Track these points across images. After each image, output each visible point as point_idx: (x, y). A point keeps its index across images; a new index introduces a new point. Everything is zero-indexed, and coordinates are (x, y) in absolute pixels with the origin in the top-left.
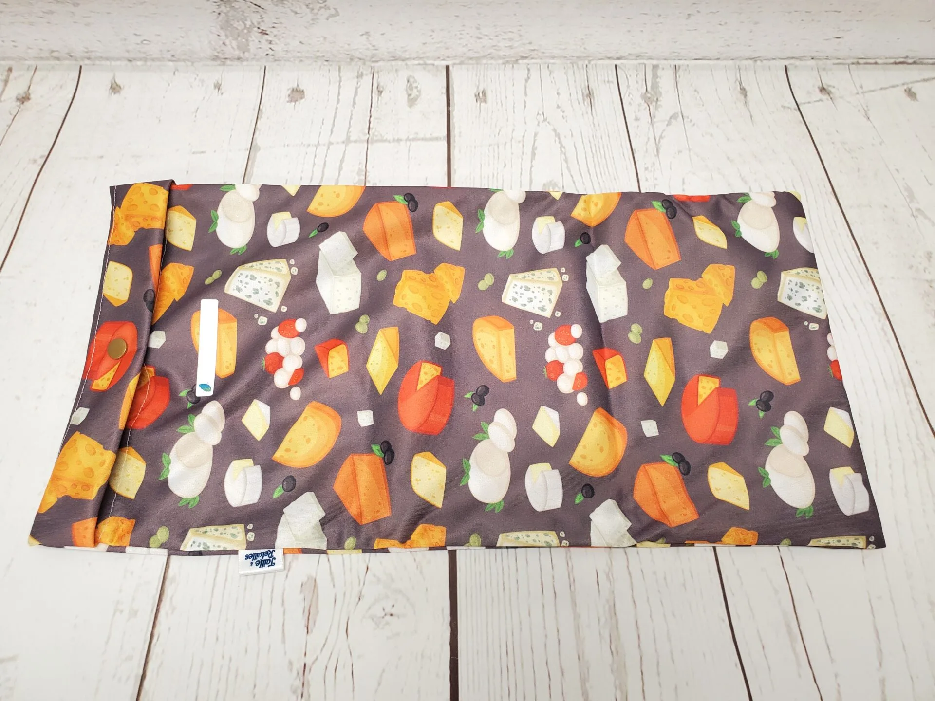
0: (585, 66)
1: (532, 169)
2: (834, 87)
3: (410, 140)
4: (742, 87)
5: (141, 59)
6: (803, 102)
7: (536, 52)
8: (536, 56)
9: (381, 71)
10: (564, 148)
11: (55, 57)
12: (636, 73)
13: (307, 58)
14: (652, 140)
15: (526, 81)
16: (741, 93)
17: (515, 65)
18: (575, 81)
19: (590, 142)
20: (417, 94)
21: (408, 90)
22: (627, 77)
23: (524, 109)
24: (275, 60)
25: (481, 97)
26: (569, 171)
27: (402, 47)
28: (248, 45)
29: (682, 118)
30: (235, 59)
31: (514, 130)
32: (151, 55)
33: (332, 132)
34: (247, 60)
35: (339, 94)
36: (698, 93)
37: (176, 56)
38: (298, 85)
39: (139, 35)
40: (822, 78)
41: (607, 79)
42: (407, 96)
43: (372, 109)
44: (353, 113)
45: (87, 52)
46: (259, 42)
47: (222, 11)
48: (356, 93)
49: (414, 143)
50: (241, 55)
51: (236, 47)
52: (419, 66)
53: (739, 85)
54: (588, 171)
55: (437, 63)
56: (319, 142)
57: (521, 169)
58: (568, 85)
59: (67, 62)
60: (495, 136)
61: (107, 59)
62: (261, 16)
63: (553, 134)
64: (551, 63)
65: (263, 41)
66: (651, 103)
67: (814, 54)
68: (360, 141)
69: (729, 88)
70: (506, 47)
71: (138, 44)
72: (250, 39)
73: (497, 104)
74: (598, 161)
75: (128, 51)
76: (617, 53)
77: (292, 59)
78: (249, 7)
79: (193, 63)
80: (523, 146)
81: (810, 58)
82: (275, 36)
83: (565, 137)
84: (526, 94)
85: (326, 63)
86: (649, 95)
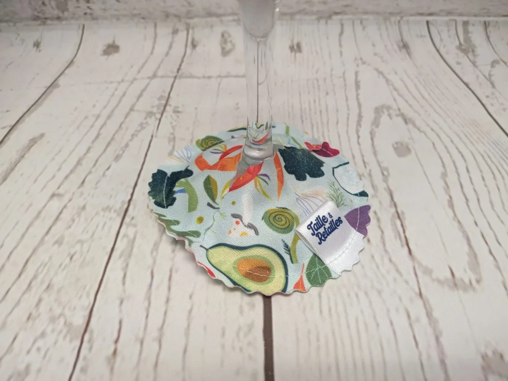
1: (359, 96)
3: (221, 77)
8: (349, 12)
9: (196, 27)
10: (390, 81)
13: (124, 16)
14: (482, 77)
15: (340, 36)
17: (328, 20)
18: (389, 36)
19: (416, 77)
20: (231, 47)
21: (223, 43)
22: (439, 32)
23: (341, 56)
24: (94, 19)
25: (296, 48)
26: (402, 98)
29: (504, 64)
30: (54, 18)
31: (332, 70)
33: (139, 72)
38: (114, 41)
41: (419, 34)
42: (221, 49)
43: (185, 58)
44: (164, 60)
48: (170, 47)
49: (225, 80)
50: (61, 15)
52: (234, 21)
54: (424, 98)
56: (122, 80)
57: (347, 97)
58: (382, 39)
60: (313, 74)
63: (375, 73)
64: (363, 19)
66: (468, 53)
68: (168, 77)
73: (312, 53)
76: (428, 10)
79: (15, 23)
80: (345, 80)
83: (389, 74)
84: (340, 45)
86: (464, 48)
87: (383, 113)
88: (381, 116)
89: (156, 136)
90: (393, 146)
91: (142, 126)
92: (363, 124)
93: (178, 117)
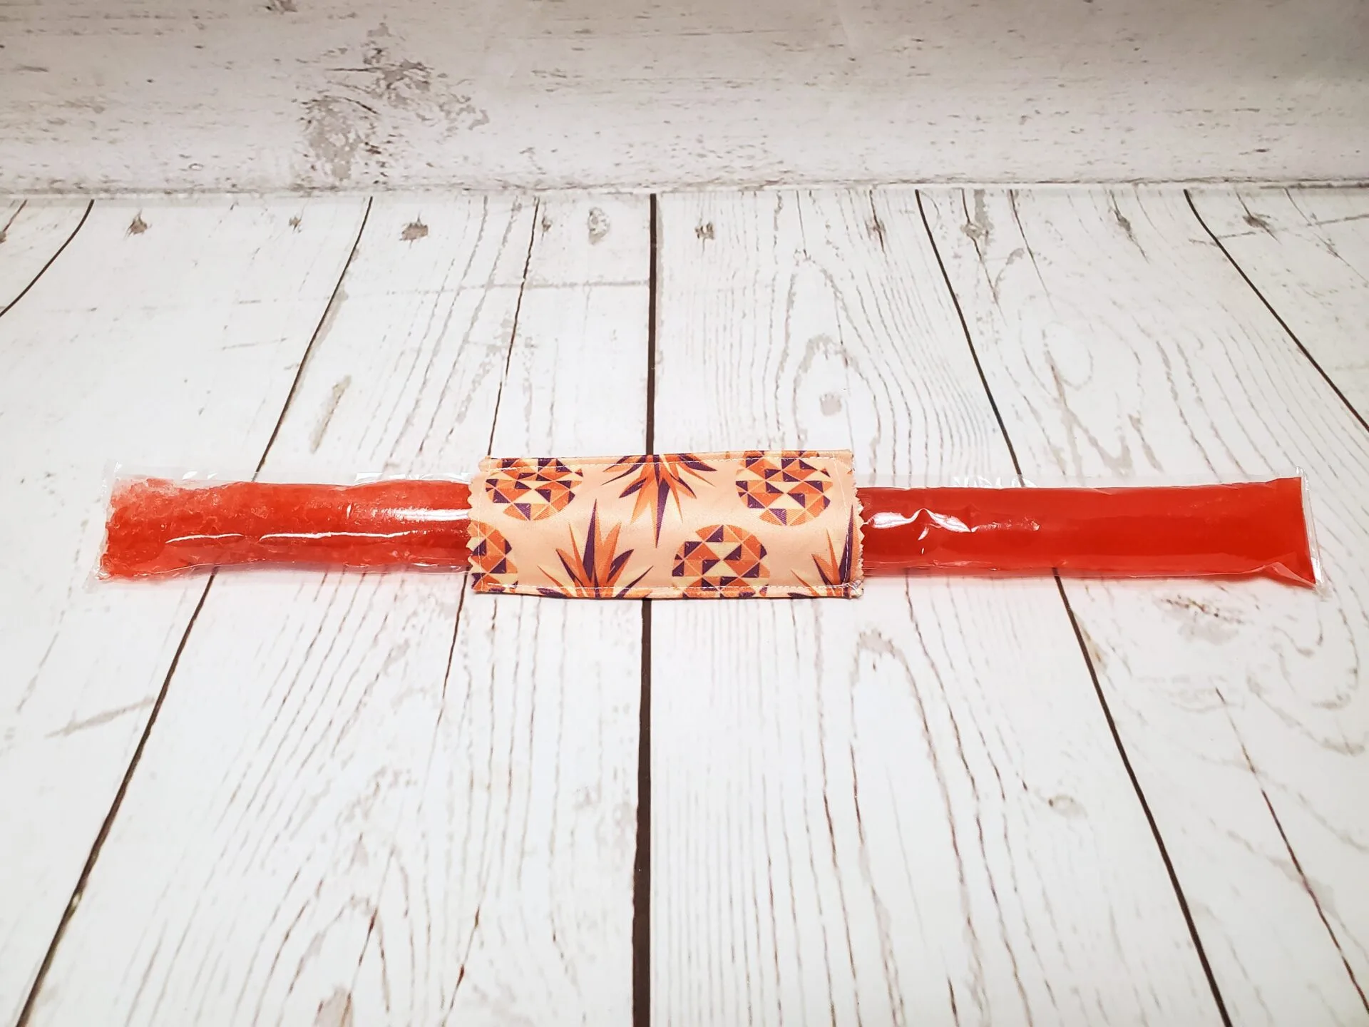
0: (868, 193)
1: (789, 320)
2: (1269, 217)
3: (590, 285)
4: (1120, 217)
5: (185, 191)
6: (1222, 235)
7: (790, 174)
8: (791, 180)
9: (549, 202)
10: (841, 293)
11: (56, 188)
12: (951, 200)
13: (437, 186)
14: (985, 282)
15: (776, 212)
16: (1120, 225)
17: (757, 192)
18: (854, 212)
19: (882, 285)
20: (605, 228)
21: (591, 223)
22: (935, 206)
23: (774, 247)
24: (388, 190)
25: (706, 231)
26: (851, 322)
27: (583, 170)
28: (349, 170)
29: (1030, 257)
30: (327, 188)
31: (757, 272)
32: (202, 185)
33: (465, 274)
34: (345, 189)
35: (482, 230)
36: (1051, 224)
37: (239, 187)
38: (419, 220)
39: (187, 157)
40: (1246, 204)
41: (903, 209)
42: (588, 231)
43: (532, 248)
44: (502, 252)
45: (105, 182)
46: (366, 164)
47: (313, 118)
48: (509, 229)
49: (595, 289)
50: (337, 183)
51: (329, 172)
52: (610, 196)
53: (1115, 215)
54: (883, 321)
55: (636, 191)
56: (443, 288)
57: (771, 321)
58: (843, 215)
59: (72, 196)
60: (727, 279)
61: (134, 191)
62: (371, 125)
63: (822, 276)
64: (814, 190)
65: (372, 164)
66: (978, 237)
67: (1229, 175)
68: (511, 286)
69: (1101, 219)
70: (744, 168)
71: (184, 170)
72: (352, 160)
73: (731, 239)
74: (898, 309)
75: (167, 181)
76: (917, 174)
77: (413, 188)
78: (354, 111)
79: (262, 195)
80: (773, 291)
81: (1222, 180)
82: (391, 155)
83: (842, 279)
84: (776, 228)
85: (465, 192)
86: (973, 228)
87: (818, 348)
88: (814, 354)
89: (506, 385)
90: (821, 400)
91: (485, 368)
92: (786, 365)
93: (532, 354)
